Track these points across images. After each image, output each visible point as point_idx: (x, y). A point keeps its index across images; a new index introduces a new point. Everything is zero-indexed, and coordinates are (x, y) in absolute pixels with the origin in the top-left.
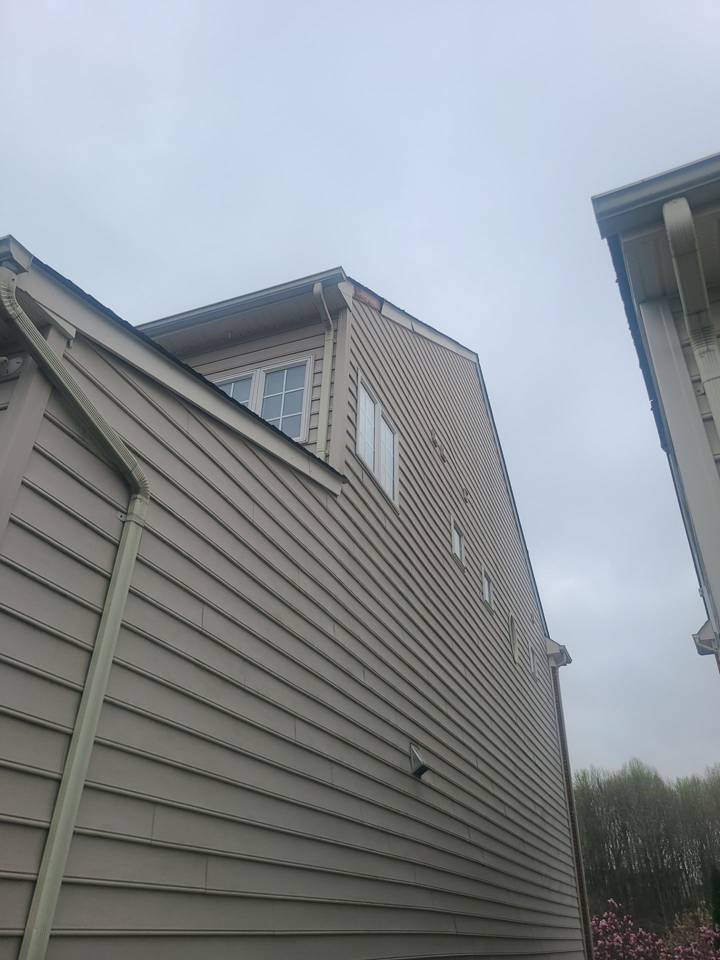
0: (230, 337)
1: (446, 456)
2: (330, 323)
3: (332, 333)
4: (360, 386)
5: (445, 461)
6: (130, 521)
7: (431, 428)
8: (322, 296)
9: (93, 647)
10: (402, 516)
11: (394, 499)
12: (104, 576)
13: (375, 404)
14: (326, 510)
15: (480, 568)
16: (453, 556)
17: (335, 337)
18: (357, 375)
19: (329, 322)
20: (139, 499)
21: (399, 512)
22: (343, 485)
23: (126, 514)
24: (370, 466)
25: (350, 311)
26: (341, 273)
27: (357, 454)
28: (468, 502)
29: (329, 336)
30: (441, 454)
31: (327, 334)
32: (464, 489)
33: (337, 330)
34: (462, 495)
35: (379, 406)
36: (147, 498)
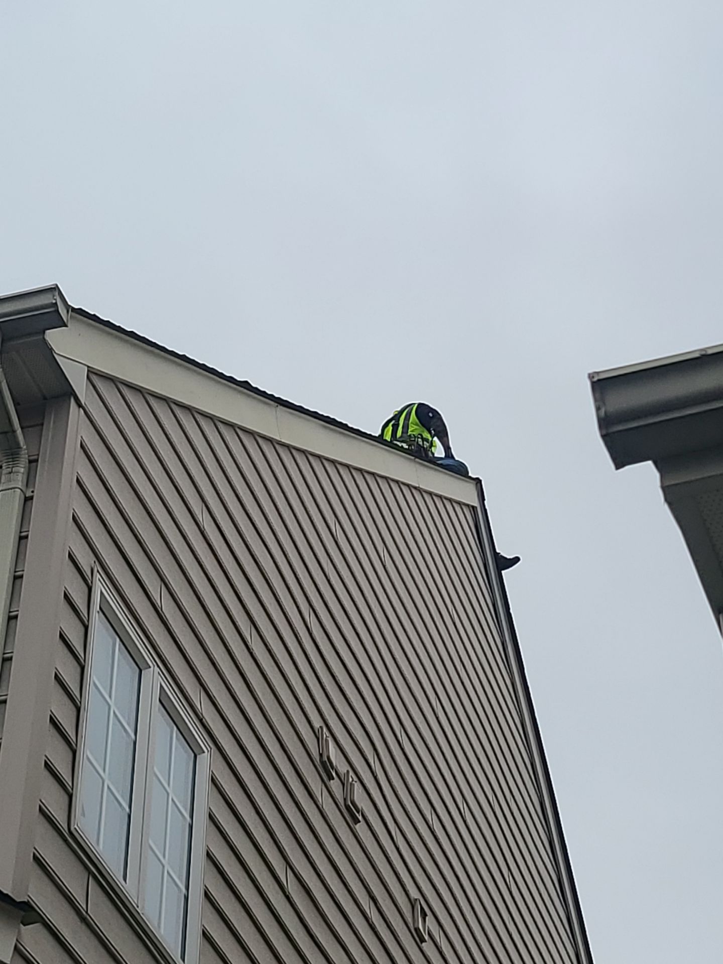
1: (360, 805)
2: (18, 444)
3: (22, 469)
4: (97, 622)
5: (356, 822)
7: (317, 723)
11: (182, 957)
13: (141, 671)
17: (30, 479)
18: (90, 589)
24: (112, 863)
25: (79, 405)
26: (56, 303)
27: (72, 829)
28: (426, 937)
29: (12, 474)
30: (345, 800)
31: (9, 470)
32: (416, 900)
33: (37, 461)
34: (410, 920)
35: (154, 675)
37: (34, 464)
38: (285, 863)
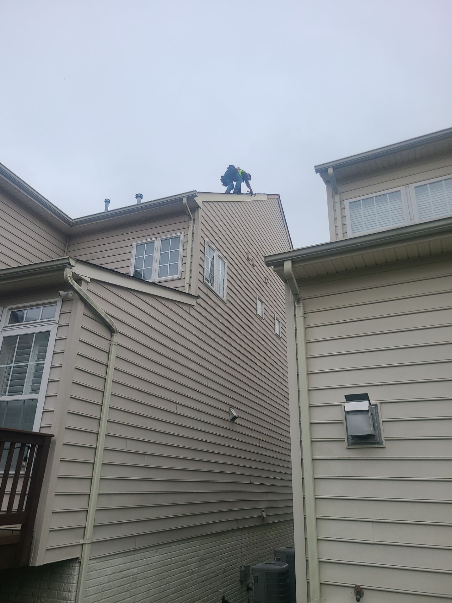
0: (143, 220)
1: (255, 264)
3: (192, 221)
4: (206, 246)
5: (254, 266)
6: (113, 343)
7: (246, 251)
8: (187, 204)
11: (224, 297)
12: (105, 365)
13: (214, 251)
14: (189, 314)
15: (274, 317)
16: (257, 316)
17: (194, 223)
18: (205, 241)
19: (191, 216)
20: (115, 335)
21: (227, 303)
22: (197, 300)
23: (111, 341)
25: (201, 208)
26: (195, 193)
27: (204, 282)
28: (268, 283)
30: (252, 263)
31: (190, 222)
32: (266, 277)
33: (194, 219)
34: (265, 281)
35: (217, 252)
36: (118, 334)
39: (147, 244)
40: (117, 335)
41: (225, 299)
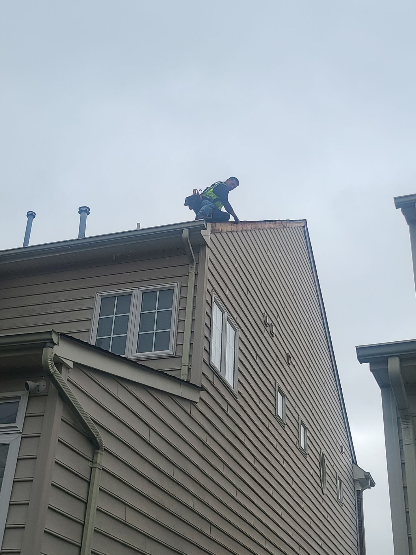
0: (114, 259)
1: (274, 332)
2: (193, 259)
4: (215, 306)
5: (273, 337)
6: (95, 467)
7: (264, 312)
8: (188, 239)
9: (81, 544)
10: (240, 400)
11: (234, 388)
12: (84, 502)
13: (223, 314)
14: (190, 416)
15: (297, 419)
16: (276, 417)
17: (197, 269)
18: (212, 297)
20: (100, 453)
21: (238, 397)
22: (201, 392)
23: (92, 462)
24: (218, 368)
25: (208, 247)
26: (204, 225)
27: (210, 363)
28: (291, 364)
29: (192, 268)
30: (271, 332)
31: (191, 266)
32: (288, 354)
33: (198, 263)
34: (286, 360)
35: (226, 314)
36: (103, 451)
37: (197, 264)
38: (256, 354)
39: (119, 297)
40: (101, 452)
41: (235, 392)
